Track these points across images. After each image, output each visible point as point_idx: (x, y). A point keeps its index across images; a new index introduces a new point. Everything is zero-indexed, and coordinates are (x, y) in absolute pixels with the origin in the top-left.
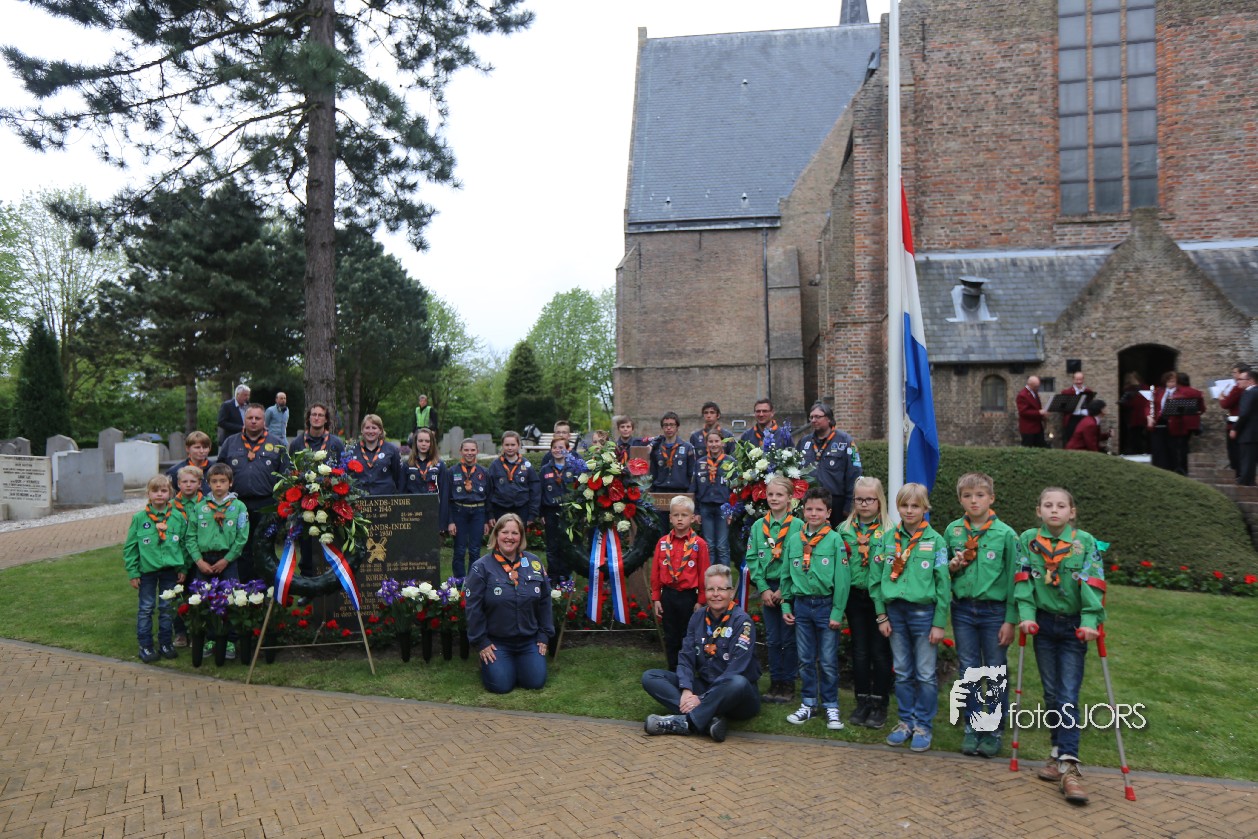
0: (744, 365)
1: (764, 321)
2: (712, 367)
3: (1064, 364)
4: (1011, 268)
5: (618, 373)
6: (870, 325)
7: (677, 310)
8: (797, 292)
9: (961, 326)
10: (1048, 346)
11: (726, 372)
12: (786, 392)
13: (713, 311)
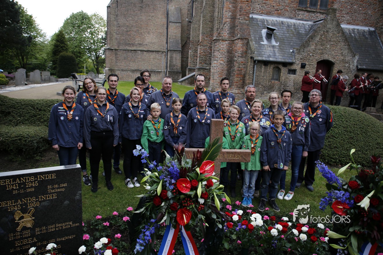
0: (158, 51)
1: (166, 34)
2: (145, 51)
3: (300, 65)
4: (281, 25)
5: (108, 50)
6: (228, 41)
7: (132, 27)
8: (180, 25)
9: (266, 46)
10: (296, 57)
11: (151, 53)
12: (174, 63)
13: (147, 29)
